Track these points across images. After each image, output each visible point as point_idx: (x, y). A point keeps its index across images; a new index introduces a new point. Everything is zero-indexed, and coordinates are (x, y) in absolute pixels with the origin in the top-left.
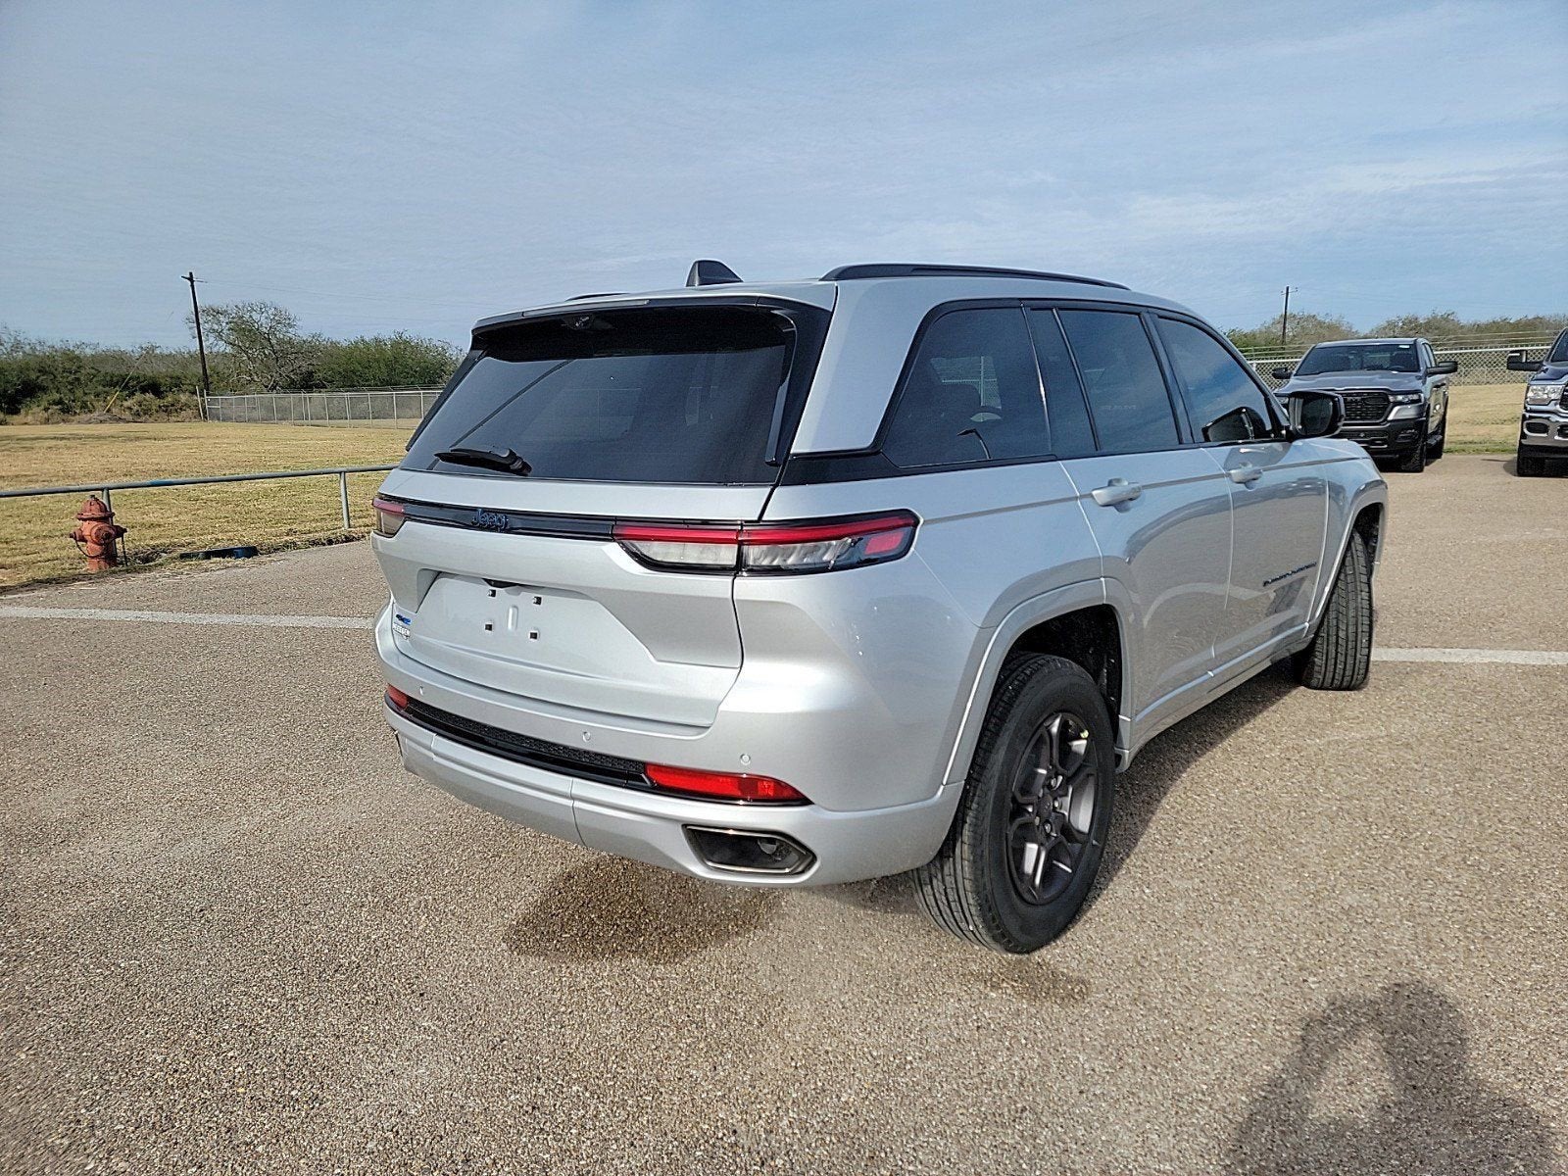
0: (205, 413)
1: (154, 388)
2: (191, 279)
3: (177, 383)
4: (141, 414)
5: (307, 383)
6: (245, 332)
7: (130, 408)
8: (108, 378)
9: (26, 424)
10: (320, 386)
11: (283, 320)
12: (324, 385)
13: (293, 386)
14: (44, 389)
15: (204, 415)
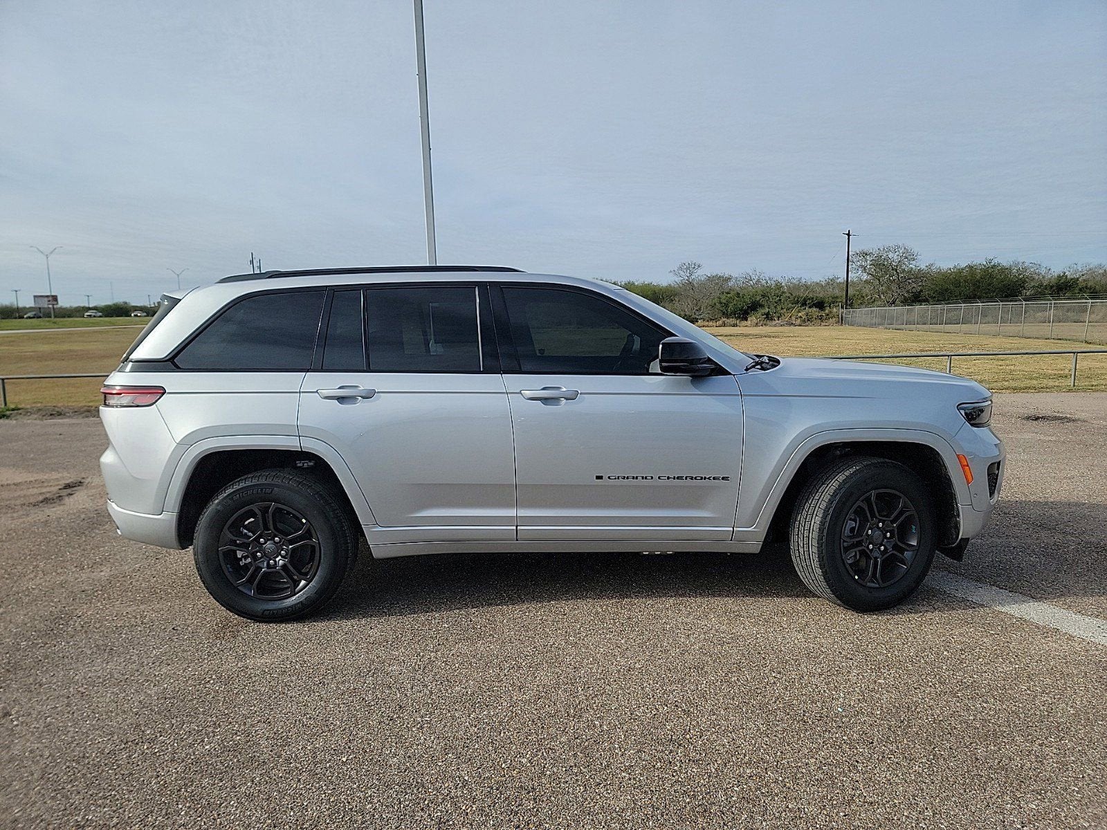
0: (842, 320)
1: (820, 305)
2: (849, 235)
3: (834, 301)
4: (808, 320)
5: (916, 299)
6: (881, 267)
7: (801, 317)
8: (796, 299)
9: (746, 326)
10: (926, 301)
11: (909, 256)
12: (927, 299)
13: (906, 302)
14: (762, 306)
15: (841, 321)
